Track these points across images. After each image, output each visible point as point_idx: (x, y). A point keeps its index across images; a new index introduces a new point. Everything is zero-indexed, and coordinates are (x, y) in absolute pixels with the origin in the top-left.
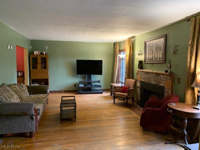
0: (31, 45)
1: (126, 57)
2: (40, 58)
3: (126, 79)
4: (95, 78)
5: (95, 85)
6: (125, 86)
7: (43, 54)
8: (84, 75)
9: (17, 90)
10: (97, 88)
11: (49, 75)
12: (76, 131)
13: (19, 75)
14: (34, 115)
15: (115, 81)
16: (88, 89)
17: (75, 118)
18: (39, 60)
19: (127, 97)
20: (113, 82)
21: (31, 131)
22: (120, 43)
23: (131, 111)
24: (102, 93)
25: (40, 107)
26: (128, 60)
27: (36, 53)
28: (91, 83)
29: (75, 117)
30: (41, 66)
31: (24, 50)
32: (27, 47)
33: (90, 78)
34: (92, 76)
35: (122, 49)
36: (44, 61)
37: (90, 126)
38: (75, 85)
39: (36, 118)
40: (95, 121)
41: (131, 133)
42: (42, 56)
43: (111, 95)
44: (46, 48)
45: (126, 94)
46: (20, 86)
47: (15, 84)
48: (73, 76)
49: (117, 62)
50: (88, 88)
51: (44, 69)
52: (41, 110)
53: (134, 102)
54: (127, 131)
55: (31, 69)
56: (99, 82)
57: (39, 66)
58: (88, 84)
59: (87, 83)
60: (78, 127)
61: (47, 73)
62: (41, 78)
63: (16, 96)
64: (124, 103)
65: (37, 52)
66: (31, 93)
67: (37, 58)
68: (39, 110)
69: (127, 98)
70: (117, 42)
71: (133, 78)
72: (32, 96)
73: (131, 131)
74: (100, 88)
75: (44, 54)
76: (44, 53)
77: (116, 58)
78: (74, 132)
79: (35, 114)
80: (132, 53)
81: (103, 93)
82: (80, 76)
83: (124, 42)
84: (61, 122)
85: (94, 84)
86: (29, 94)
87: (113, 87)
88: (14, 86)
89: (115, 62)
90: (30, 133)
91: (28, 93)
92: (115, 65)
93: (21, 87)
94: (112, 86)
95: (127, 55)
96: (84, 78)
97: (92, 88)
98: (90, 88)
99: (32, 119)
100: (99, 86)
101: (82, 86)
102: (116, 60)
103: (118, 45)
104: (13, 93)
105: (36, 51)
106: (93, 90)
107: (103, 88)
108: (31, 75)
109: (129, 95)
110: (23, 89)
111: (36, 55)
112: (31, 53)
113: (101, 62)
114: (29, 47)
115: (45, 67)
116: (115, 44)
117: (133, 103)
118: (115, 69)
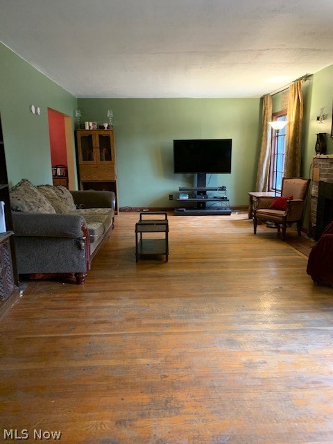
0: (78, 109)
1: (287, 127)
2: (97, 139)
3: (285, 180)
4: (215, 180)
5: (215, 198)
6: (283, 197)
7: (103, 127)
8: (189, 175)
9: (51, 196)
10: (219, 204)
11: (116, 173)
12: (166, 279)
13: (59, 174)
14: (84, 240)
15: (262, 186)
16: (198, 205)
17: (165, 256)
18: (96, 142)
19: (284, 218)
20: (255, 189)
21: (78, 272)
22: (274, 97)
23: (293, 248)
24: (229, 214)
25: (95, 226)
26: (291, 135)
27: (90, 127)
28: (204, 193)
29: (167, 253)
30: (101, 155)
31: (66, 119)
32: (71, 114)
33: (202, 181)
34: (208, 175)
35: (279, 109)
36: (106, 143)
37: (196, 270)
38: (171, 196)
39: (88, 247)
40: (208, 262)
41: (285, 288)
42: (102, 133)
43: (250, 218)
44: (110, 114)
45: (283, 213)
46: (58, 191)
47: (47, 186)
48: (167, 175)
49: (266, 144)
50: (199, 203)
51: (106, 160)
52: (96, 232)
53: (302, 233)
54: (276, 285)
55: (81, 162)
56: (223, 189)
57: (96, 153)
58: (199, 193)
59: (196, 192)
60: (171, 271)
61: (112, 169)
62: (100, 180)
63: (48, 205)
64: (278, 234)
65: (91, 124)
66: (81, 205)
67: (90, 137)
68: (92, 231)
69: (285, 222)
70: (267, 95)
71: (302, 176)
72: (82, 211)
73: (285, 285)
74: (224, 202)
75: (106, 129)
76: (106, 125)
77: (264, 132)
78: (163, 279)
79: (84, 238)
80: (301, 117)
81: (232, 215)
82: (180, 176)
83: (284, 92)
84: (137, 262)
85: (211, 194)
86: (75, 208)
87: (255, 199)
88: (46, 188)
89: (263, 143)
90: (76, 274)
91: (73, 205)
92: (262, 148)
93: (60, 192)
94: (251, 197)
95: (289, 124)
96: (191, 181)
97: (208, 204)
98: (204, 203)
99: (79, 247)
100: (224, 199)
101: (186, 198)
102: (264, 138)
103: (269, 101)
104: (44, 198)
105: (89, 121)
106: (210, 208)
107: (231, 203)
108: (81, 174)
109: (289, 213)
110: (63, 196)
111: (89, 130)
112: (79, 127)
113: (228, 142)
114: (74, 114)
115: (108, 156)
116: (262, 99)
117: (300, 235)
118: (261, 159)
